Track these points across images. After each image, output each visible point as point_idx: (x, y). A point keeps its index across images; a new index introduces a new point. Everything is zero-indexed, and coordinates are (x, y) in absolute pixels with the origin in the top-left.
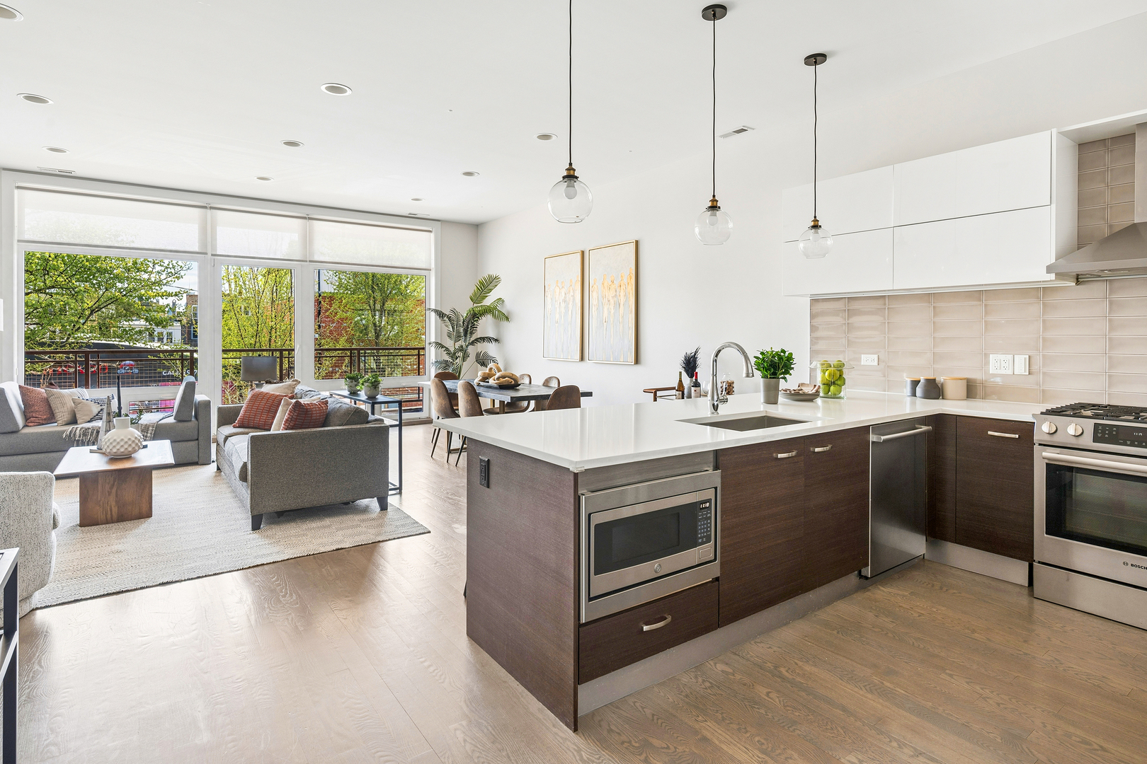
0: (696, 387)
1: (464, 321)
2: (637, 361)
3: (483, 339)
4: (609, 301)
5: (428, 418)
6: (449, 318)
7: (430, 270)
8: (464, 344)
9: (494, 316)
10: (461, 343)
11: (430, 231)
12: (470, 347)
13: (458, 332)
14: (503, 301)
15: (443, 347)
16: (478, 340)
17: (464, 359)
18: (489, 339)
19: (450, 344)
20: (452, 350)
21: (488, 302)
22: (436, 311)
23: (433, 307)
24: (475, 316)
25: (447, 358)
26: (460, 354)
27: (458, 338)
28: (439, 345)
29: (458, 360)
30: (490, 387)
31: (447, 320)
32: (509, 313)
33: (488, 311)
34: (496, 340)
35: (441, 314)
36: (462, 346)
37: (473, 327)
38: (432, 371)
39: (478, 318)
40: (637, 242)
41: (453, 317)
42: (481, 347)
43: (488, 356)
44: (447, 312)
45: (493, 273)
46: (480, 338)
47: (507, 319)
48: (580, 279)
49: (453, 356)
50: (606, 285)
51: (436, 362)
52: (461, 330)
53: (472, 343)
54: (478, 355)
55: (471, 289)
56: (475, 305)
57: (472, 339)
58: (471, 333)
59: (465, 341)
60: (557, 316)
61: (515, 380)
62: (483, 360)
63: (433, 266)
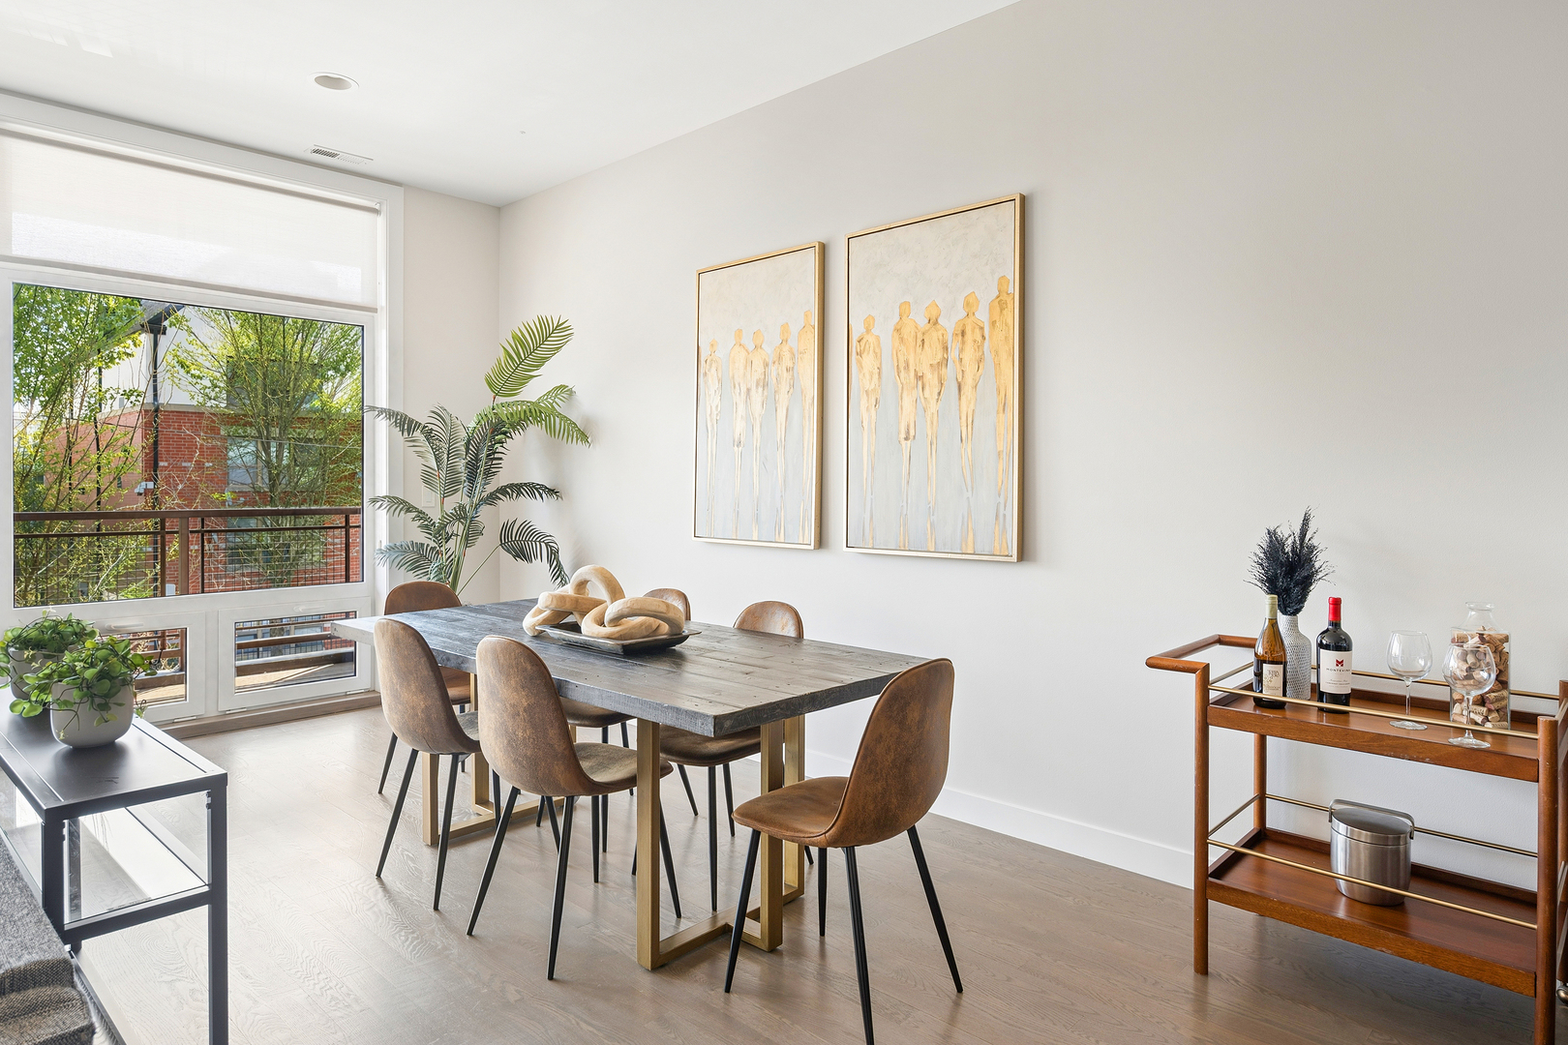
0: (1338, 648)
1: (468, 444)
2: (1023, 554)
3: (517, 489)
4: (919, 378)
5: (369, 692)
6: (429, 434)
7: (375, 310)
8: (466, 501)
9: (551, 429)
10: (460, 498)
11: (376, 211)
12: (485, 509)
13: (452, 470)
14: (571, 392)
15: (409, 508)
16: (503, 491)
17: (468, 539)
18: (534, 489)
19: (429, 501)
20: (436, 517)
21: (533, 391)
22: (390, 414)
23: (383, 402)
24: (497, 430)
25: (421, 537)
26: (458, 528)
27: (451, 485)
28: (399, 504)
29: (451, 544)
30: (587, 648)
31: (422, 438)
32: (588, 421)
33: (533, 414)
34: (552, 492)
35: (404, 424)
36: (462, 508)
37: (492, 455)
38: (382, 577)
39: (505, 433)
40: (1023, 198)
41: (437, 428)
42: (511, 509)
43: (533, 532)
44: (422, 416)
45: (554, 313)
46: (511, 486)
47: (583, 436)
48: (815, 321)
49: (440, 533)
50: (908, 332)
51: (391, 549)
52: (461, 465)
53: (492, 499)
54: (506, 531)
55: (489, 358)
56: (500, 400)
57: (490, 488)
58: (488, 474)
59: (471, 494)
60: (740, 427)
61: (674, 625)
62: (519, 544)
63: (382, 302)
